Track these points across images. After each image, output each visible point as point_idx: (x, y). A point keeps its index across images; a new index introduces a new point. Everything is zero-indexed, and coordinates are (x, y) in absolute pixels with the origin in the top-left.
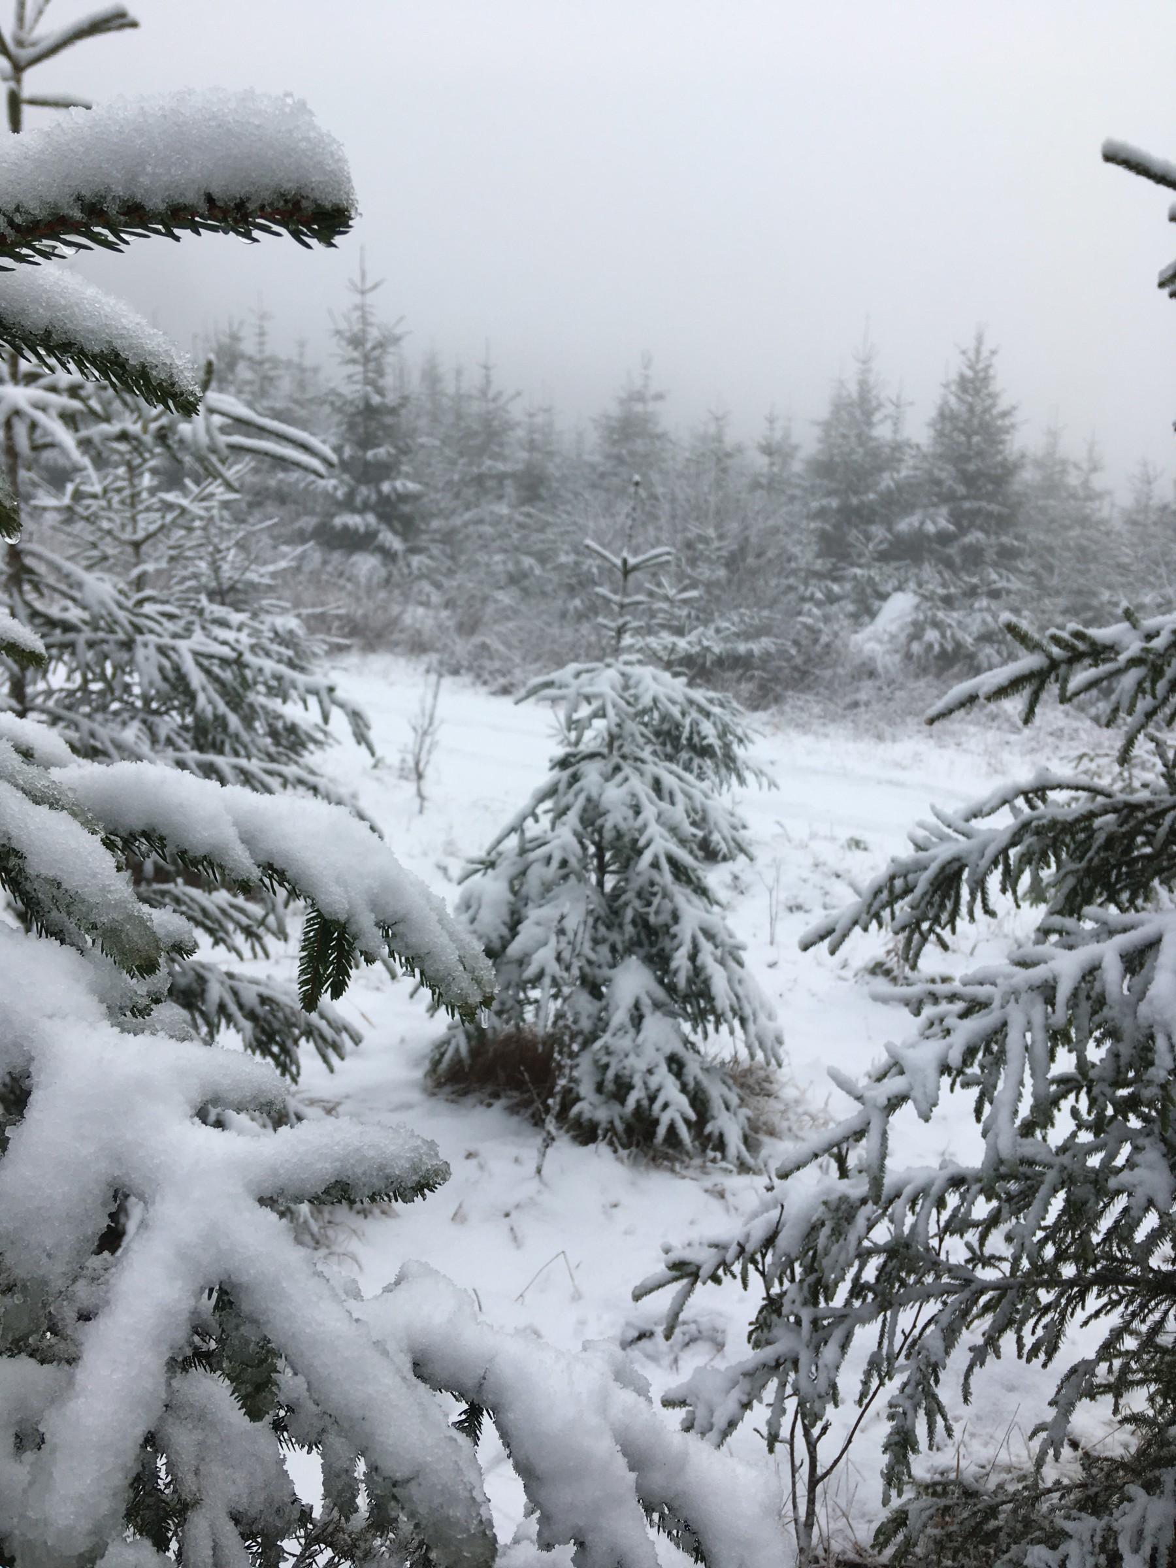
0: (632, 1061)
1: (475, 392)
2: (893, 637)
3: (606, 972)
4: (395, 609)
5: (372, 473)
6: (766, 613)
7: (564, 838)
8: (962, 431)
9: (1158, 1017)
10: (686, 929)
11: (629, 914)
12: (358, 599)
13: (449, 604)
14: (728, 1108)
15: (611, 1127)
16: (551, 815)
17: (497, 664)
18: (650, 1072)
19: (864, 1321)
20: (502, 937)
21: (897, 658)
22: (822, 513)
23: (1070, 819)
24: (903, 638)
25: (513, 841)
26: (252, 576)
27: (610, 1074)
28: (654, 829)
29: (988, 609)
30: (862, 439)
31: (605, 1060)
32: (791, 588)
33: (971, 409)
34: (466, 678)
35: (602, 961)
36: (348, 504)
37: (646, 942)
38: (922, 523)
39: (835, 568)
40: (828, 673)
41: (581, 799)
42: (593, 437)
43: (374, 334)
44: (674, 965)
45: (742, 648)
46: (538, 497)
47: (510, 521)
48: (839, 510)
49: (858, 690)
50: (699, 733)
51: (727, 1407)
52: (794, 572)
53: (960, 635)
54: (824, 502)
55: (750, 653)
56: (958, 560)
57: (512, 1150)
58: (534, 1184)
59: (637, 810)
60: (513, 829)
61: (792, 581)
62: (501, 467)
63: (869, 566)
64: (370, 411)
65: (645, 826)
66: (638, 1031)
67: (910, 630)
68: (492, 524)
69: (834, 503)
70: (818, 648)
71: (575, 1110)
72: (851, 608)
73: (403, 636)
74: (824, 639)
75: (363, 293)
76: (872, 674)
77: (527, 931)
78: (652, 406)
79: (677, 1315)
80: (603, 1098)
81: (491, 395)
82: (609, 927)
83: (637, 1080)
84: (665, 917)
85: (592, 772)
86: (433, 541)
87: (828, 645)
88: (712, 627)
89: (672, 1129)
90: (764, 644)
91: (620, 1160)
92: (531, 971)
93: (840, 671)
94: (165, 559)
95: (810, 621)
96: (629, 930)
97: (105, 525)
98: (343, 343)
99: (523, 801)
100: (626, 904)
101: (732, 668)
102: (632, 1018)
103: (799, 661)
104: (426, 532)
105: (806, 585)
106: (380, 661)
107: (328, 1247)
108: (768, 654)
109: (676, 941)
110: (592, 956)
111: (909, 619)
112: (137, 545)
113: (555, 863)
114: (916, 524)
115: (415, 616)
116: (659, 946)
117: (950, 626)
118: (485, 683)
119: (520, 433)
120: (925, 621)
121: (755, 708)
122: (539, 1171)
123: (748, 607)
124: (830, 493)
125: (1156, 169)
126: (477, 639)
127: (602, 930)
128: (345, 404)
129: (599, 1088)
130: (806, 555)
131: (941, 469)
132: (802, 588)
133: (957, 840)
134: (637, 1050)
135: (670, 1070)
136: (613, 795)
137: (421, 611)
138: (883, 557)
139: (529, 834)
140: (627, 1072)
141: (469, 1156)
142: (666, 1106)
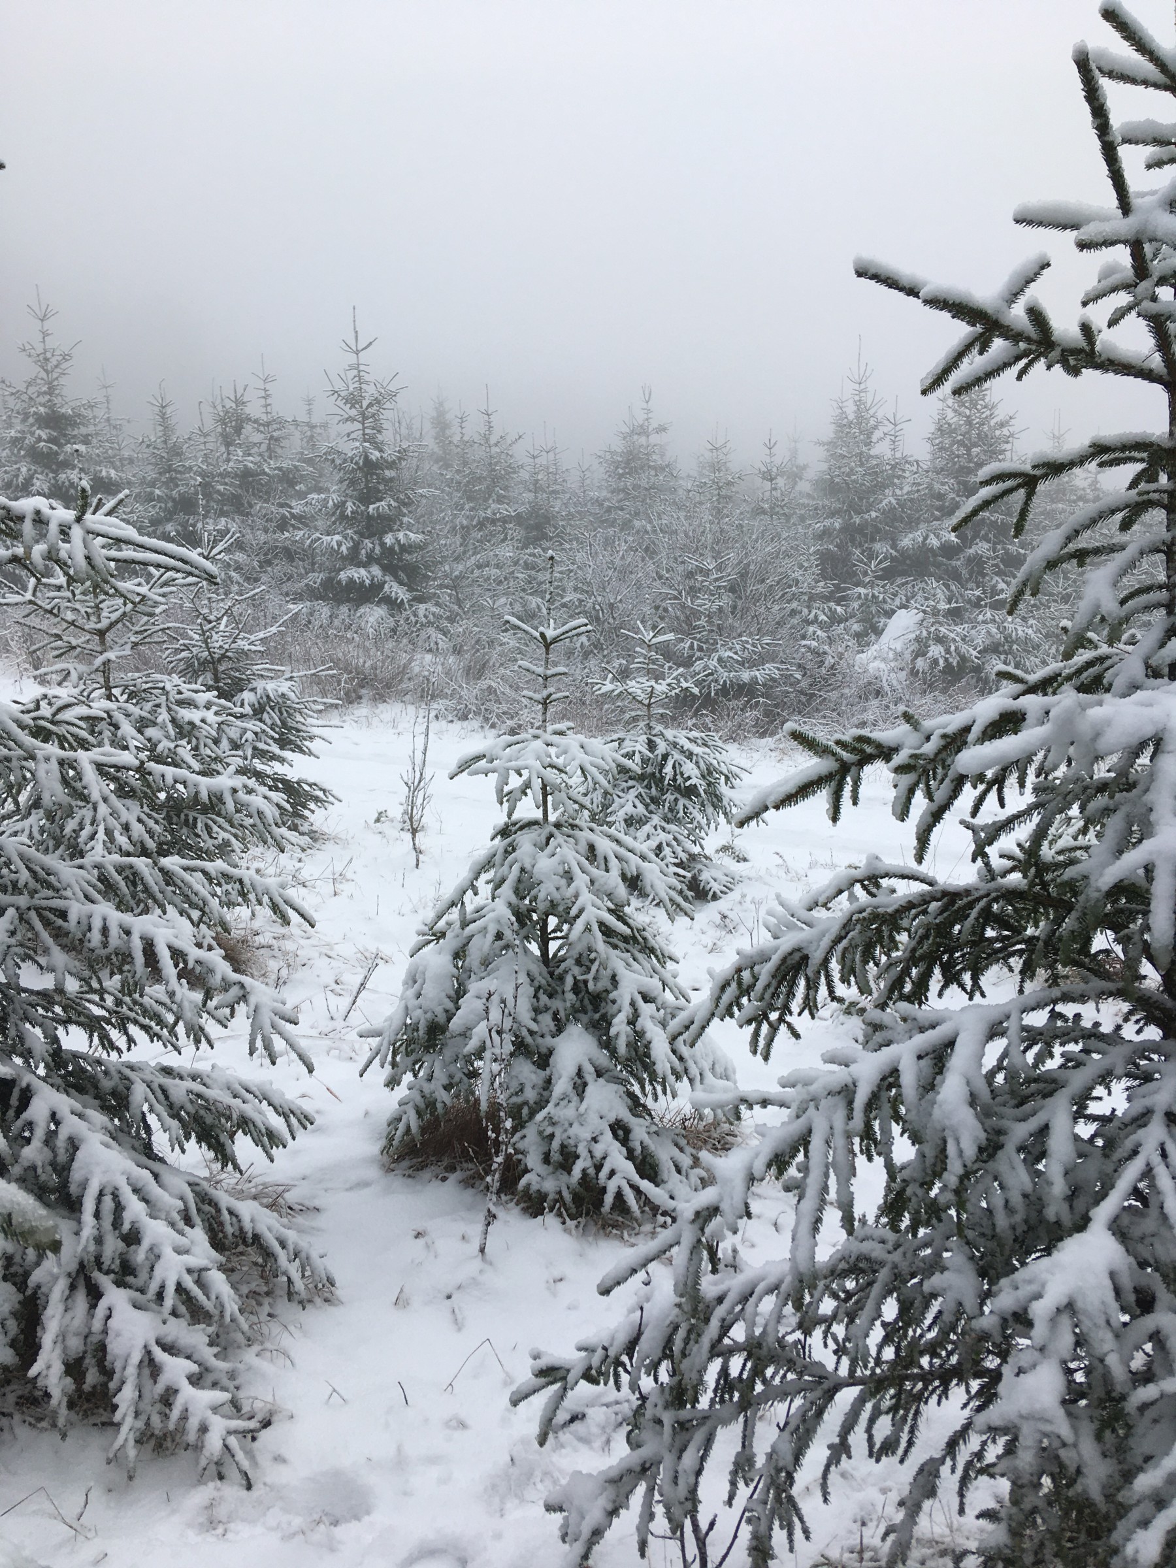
0: (575, 1130)
1: (477, 438)
2: (899, 655)
3: (549, 1041)
4: (404, 658)
5: (376, 526)
6: (767, 640)
7: (500, 911)
8: (961, 443)
9: (947, 1122)
10: (625, 993)
11: (569, 981)
12: (366, 650)
13: (457, 650)
14: (679, 1171)
15: (560, 1198)
16: (491, 886)
17: (504, 707)
18: (595, 1140)
19: (726, 1422)
20: (447, 1011)
21: (903, 675)
22: (825, 534)
23: (890, 910)
24: (908, 656)
25: (454, 915)
26: (243, 644)
27: (556, 1144)
28: (586, 898)
29: (993, 621)
30: (862, 458)
31: (549, 1130)
32: (794, 613)
33: (969, 422)
34: (475, 723)
35: (545, 1030)
36: (353, 559)
37: (590, 1007)
38: (926, 538)
39: (838, 588)
40: (834, 695)
41: (516, 868)
42: (599, 473)
43: (370, 391)
44: (613, 1031)
45: (746, 676)
46: (545, 537)
47: (516, 563)
48: (844, 529)
49: (865, 710)
50: (682, 774)
51: (595, 1515)
52: (794, 597)
53: (964, 648)
54: (827, 523)
55: (754, 681)
56: (965, 573)
57: (461, 1227)
58: (477, 1263)
59: (569, 876)
60: (453, 904)
61: (794, 605)
62: (505, 510)
63: (872, 585)
64: (370, 466)
65: (577, 896)
66: (582, 1100)
67: (915, 646)
68: (497, 566)
69: (837, 523)
70: (823, 670)
71: (523, 1182)
72: (856, 627)
73: (411, 685)
74: (829, 661)
75: (357, 352)
76: (878, 693)
77: (470, 1005)
78: (654, 439)
79: (551, 1420)
80: (551, 1168)
81: (493, 440)
82: (550, 996)
83: (582, 1150)
84: (604, 983)
85: (526, 842)
86: (441, 586)
87: (832, 667)
88: (715, 656)
89: (619, 1195)
90: (770, 669)
91: (567, 1231)
92: (472, 1045)
93: (846, 691)
94: (129, 646)
95: (814, 644)
96: (570, 996)
97: (70, 616)
98: (341, 403)
99: (463, 873)
100: (566, 972)
101: (737, 697)
102: (575, 1086)
103: (804, 684)
104: (435, 579)
105: (809, 608)
106: (390, 710)
107: (262, 1343)
108: (773, 679)
109: (616, 1007)
110: (534, 1027)
111: (913, 636)
112: (102, 633)
113: (490, 937)
114: (920, 539)
115: (424, 663)
116: (602, 1011)
117: (954, 640)
118: (493, 726)
119: (524, 475)
120: (928, 638)
121: (763, 735)
122: (482, 1250)
123: (751, 635)
124: (833, 514)
125: (904, 282)
126: (484, 683)
127: (544, 999)
128: (345, 461)
129: (546, 1159)
130: (808, 579)
131: (943, 484)
132: (806, 611)
133: (802, 929)
134: (581, 1118)
135: (616, 1136)
136: (544, 865)
137: (428, 657)
138: (888, 575)
139: (469, 908)
140: (572, 1142)
141: (418, 1235)
142: (612, 1173)
